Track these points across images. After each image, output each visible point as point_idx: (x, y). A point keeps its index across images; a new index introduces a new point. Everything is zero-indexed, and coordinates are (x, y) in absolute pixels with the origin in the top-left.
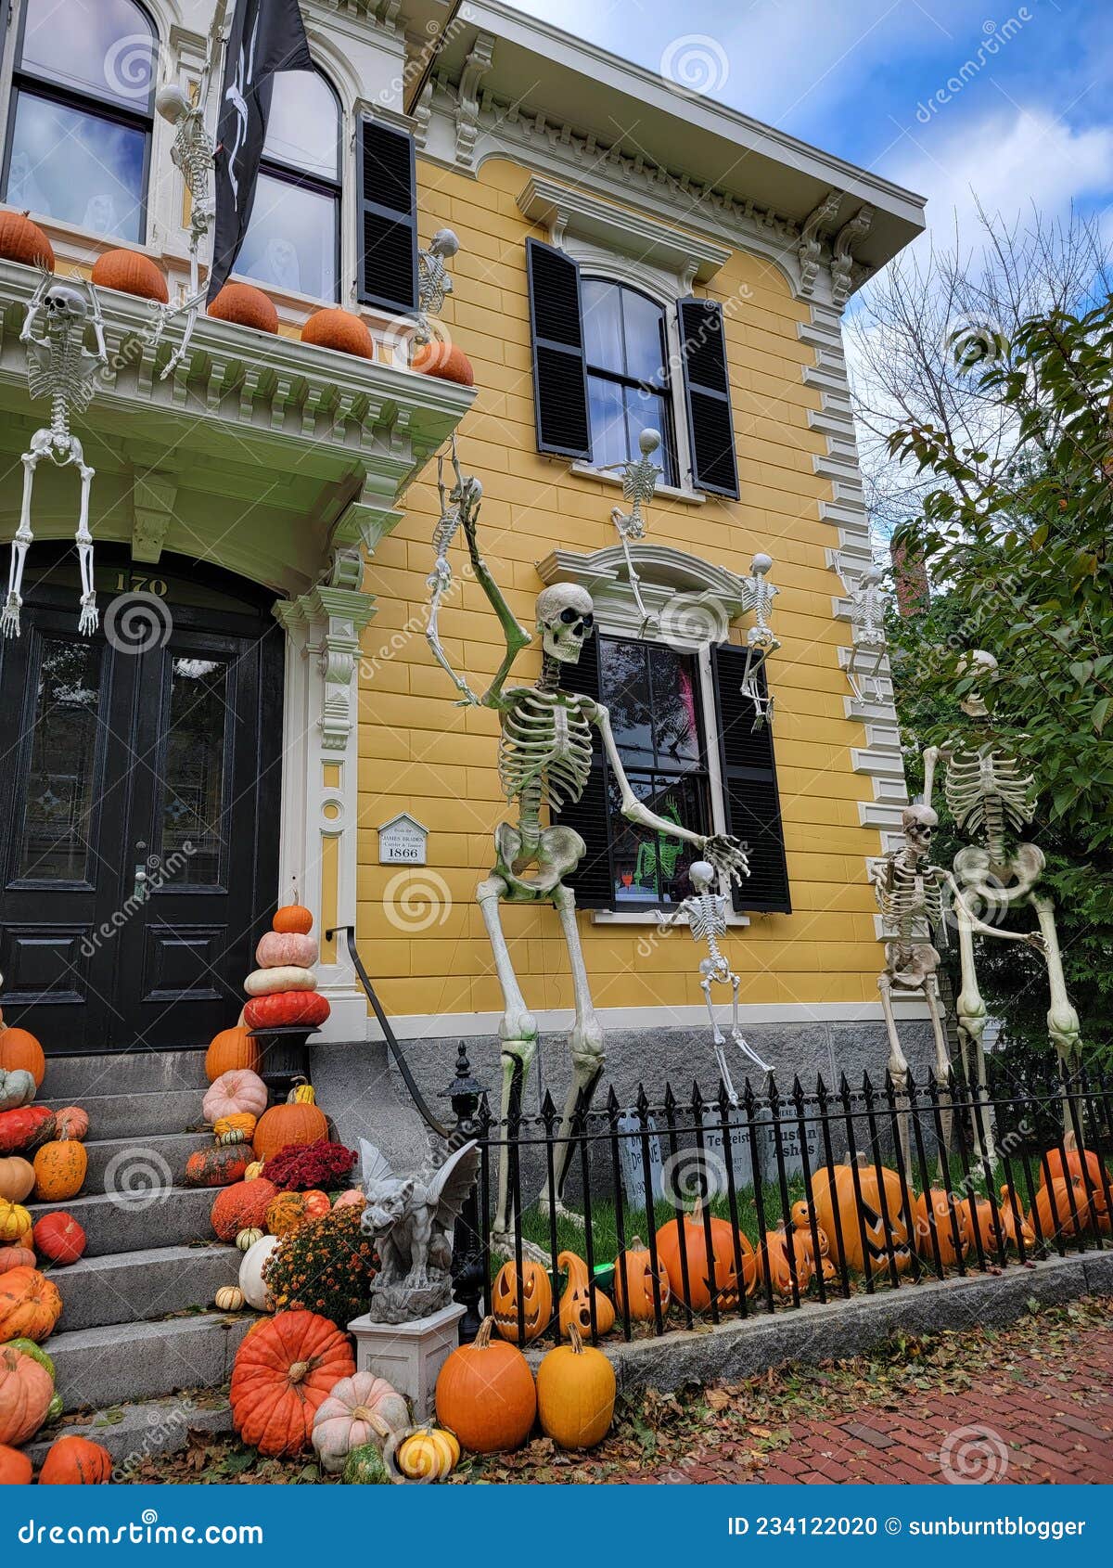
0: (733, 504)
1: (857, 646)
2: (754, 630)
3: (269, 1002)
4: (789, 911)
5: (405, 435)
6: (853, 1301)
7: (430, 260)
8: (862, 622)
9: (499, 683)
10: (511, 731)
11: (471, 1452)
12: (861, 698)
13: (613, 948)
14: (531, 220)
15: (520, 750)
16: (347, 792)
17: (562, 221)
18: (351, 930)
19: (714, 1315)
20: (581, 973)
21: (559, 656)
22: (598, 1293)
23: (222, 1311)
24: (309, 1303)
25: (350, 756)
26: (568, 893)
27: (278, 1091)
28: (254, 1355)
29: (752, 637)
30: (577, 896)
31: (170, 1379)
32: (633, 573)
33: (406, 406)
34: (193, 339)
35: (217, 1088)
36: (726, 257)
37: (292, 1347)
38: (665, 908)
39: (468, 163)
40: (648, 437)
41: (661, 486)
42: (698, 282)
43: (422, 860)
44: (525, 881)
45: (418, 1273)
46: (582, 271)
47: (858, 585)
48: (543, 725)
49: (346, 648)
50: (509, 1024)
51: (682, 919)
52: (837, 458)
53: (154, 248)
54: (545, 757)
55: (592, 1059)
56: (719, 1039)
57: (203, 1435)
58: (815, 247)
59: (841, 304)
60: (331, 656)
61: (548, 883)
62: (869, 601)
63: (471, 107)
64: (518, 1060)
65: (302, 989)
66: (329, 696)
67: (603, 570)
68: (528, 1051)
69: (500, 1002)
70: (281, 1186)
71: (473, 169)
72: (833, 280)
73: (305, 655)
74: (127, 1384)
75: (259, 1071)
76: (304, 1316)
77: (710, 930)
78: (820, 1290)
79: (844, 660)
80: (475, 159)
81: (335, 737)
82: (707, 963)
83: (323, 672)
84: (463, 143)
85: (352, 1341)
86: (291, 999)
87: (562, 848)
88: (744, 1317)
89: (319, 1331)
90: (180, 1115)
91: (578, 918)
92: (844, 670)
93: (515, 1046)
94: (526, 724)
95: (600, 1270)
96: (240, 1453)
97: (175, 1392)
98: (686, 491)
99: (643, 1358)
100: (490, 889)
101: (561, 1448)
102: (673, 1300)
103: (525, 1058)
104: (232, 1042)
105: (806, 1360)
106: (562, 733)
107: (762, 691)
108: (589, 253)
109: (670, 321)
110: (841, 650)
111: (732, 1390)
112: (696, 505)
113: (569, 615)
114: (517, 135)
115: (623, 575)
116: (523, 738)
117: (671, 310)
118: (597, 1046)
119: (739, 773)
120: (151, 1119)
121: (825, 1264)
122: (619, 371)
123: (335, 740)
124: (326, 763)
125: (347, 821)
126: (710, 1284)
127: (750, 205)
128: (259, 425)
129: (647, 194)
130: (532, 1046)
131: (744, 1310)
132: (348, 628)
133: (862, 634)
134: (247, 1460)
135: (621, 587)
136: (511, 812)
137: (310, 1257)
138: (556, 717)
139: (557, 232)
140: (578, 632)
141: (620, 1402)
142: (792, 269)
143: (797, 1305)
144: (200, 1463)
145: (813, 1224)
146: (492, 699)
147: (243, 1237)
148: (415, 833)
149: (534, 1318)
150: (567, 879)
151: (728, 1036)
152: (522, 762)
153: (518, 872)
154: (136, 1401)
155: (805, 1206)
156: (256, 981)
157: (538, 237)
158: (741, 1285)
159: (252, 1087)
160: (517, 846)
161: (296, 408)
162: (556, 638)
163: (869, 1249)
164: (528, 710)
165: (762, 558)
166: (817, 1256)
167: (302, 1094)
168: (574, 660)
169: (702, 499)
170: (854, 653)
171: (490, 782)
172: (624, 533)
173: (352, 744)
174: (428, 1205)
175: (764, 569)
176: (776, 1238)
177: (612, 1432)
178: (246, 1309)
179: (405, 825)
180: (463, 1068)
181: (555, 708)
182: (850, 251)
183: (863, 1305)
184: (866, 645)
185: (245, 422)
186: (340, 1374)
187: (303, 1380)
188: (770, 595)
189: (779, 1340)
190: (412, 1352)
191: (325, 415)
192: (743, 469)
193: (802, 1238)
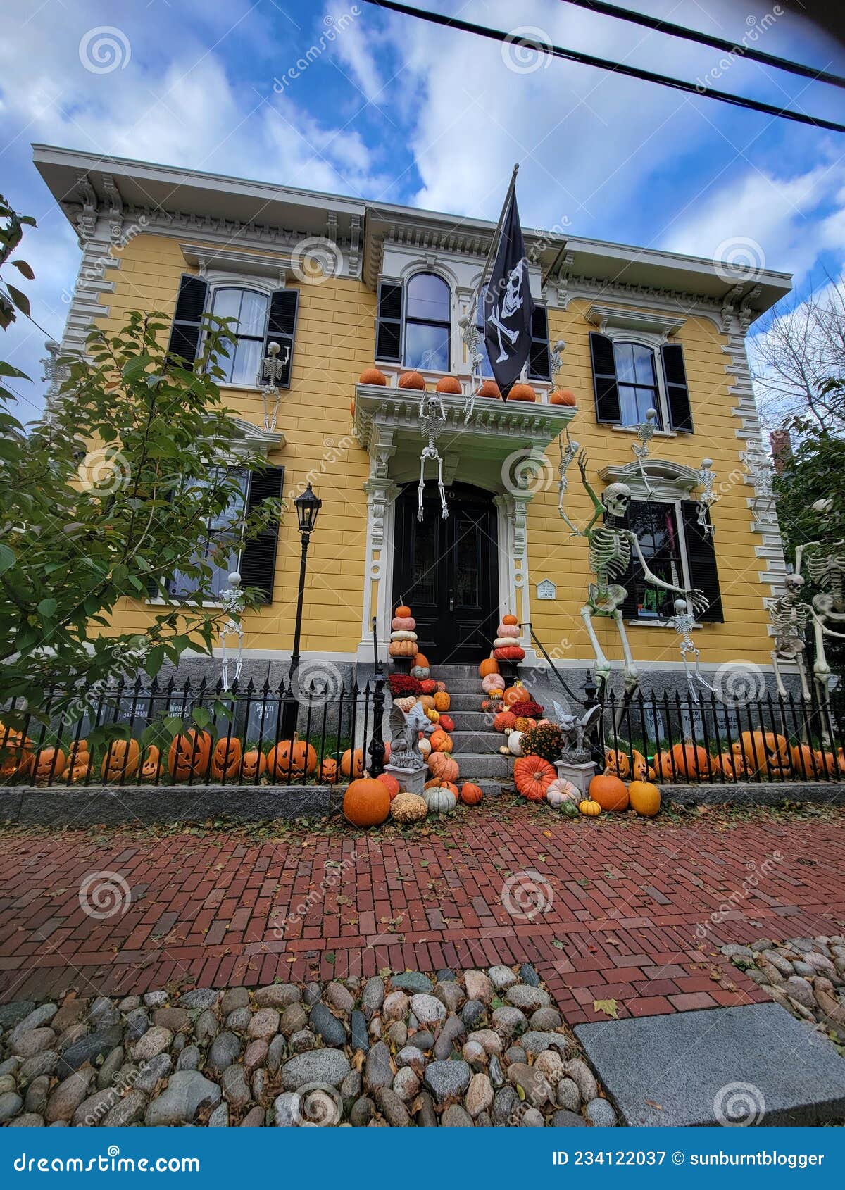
0: (691, 435)
1: (758, 498)
2: (704, 494)
3: (504, 650)
4: (723, 622)
5: (548, 429)
6: (762, 784)
7: (554, 355)
8: (760, 486)
9: (590, 526)
10: (594, 545)
11: (606, 810)
12: (760, 523)
13: (640, 636)
14: (590, 324)
15: (597, 553)
16: (524, 571)
17: (605, 321)
18: (531, 625)
19: (699, 781)
20: (626, 646)
21: (616, 514)
22: (650, 767)
23: (502, 754)
24: (539, 755)
25: (524, 557)
26: (619, 613)
27: (509, 683)
28: (522, 768)
29: (704, 497)
30: (623, 614)
31: (490, 772)
32: (643, 472)
33: (548, 418)
34: (475, 406)
35: (486, 680)
36: (682, 323)
37: (535, 768)
38: (661, 619)
39: (563, 305)
40: (650, 413)
41: (655, 432)
42: (670, 335)
43: (554, 597)
44: (600, 607)
45: (580, 748)
46: (615, 341)
47: (758, 468)
48: (608, 543)
49: (522, 514)
50: (599, 664)
51: (671, 624)
52: (744, 407)
53: (454, 372)
54: (610, 557)
55: (633, 681)
56: (689, 676)
57: (508, 790)
58: (730, 308)
59: (745, 333)
60: (517, 517)
61: (611, 608)
62: (764, 476)
63: (564, 282)
64: (603, 678)
65: (515, 646)
66: (516, 533)
67: (629, 473)
68: (607, 676)
69: (595, 656)
70: (518, 715)
71: (565, 307)
72: (740, 322)
73: (506, 517)
74: (477, 772)
75: (501, 674)
76: (537, 758)
77: (685, 630)
78: (745, 777)
79: (750, 504)
80: (566, 303)
81: (519, 549)
82: (683, 643)
83: (514, 524)
84: (561, 298)
85: (556, 768)
86: (512, 649)
87: (617, 595)
88: (712, 783)
89: (543, 763)
90: (474, 688)
91: (624, 623)
92: (750, 509)
93: (602, 673)
94: (599, 542)
95: (649, 758)
96: (521, 798)
97: (492, 777)
98: (667, 432)
99: (670, 791)
100: (586, 610)
101: (639, 814)
102: (679, 773)
103: (606, 678)
104: (489, 663)
105: (740, 804)
106: (617, 546)
107: (708, 522)
108: (617, 332)
109: (657, 356)
110: (748, 500)
111: (708, 808)
112: (672, 438)
113: (620, 497)
114: (583, 288)
115: (639, 473)
116: (598, 548)
117: (657, 350)
118: (636, 676)
119: (697, 560)
120: (465, 688)
121: (748, 769)
122: (632, 382)
123: (519, 550)
124: (516, 560)
125: (524, 582)
126: (697, 769)
127: (695, 295)
128: (494, 434)
129: (645, 300)
130: (608, 674)
131: (711, 780)
132: (523, 506)
133: (761, 492)
134: (523, 801)
135: (638, 479)
136: (594, 580)
137: (537, 739)
138: (615, 540)
139: (603, 326)
140: (624, 504)
141: (662, 804)
142: (718, 320)
143: (735, 782)
144: (507, 799)
145: (743, 752)
146: (586, 533)
147: (507, 731)
148: (551, 587)
149: (623, 771)
150: (619, 607)
151: (695, 676)
152: (598, 559)
153: (597, 604)
154: (480, 778)
155: (739, 745)
156: (498, 642)
157: (593, 330)
158: (710, 772)
159: (500, 680)
160: (597, 593)
161: (507, 425)
162: (614, 507)
163: (770, 766)
164: (602, 537)
165: (707, 461)
166: (745, 765)
167: (519, 684)
168: (623, 515)
169: (675, 435)
170: (756, 501)
171: (585, 566)
172: (639, 455)
173: (525, 551)
174: (582, 726)
175: (709, 466)
176: (726, 756)
177: (659, 813)
178: (511, 754)
179: (546, 584)
180: (589, 678)
181: (614, 536)
182: (748, 307)
183: (767, 786)
184: (763, 497)
185: (489, 432)
186: (553, 778)
187: (539, 779)
188: (712, 477)
189: (728, 793)
190: (579, 774)
191: (518, 426)
192: (695, 418)
193: (738, 758)
